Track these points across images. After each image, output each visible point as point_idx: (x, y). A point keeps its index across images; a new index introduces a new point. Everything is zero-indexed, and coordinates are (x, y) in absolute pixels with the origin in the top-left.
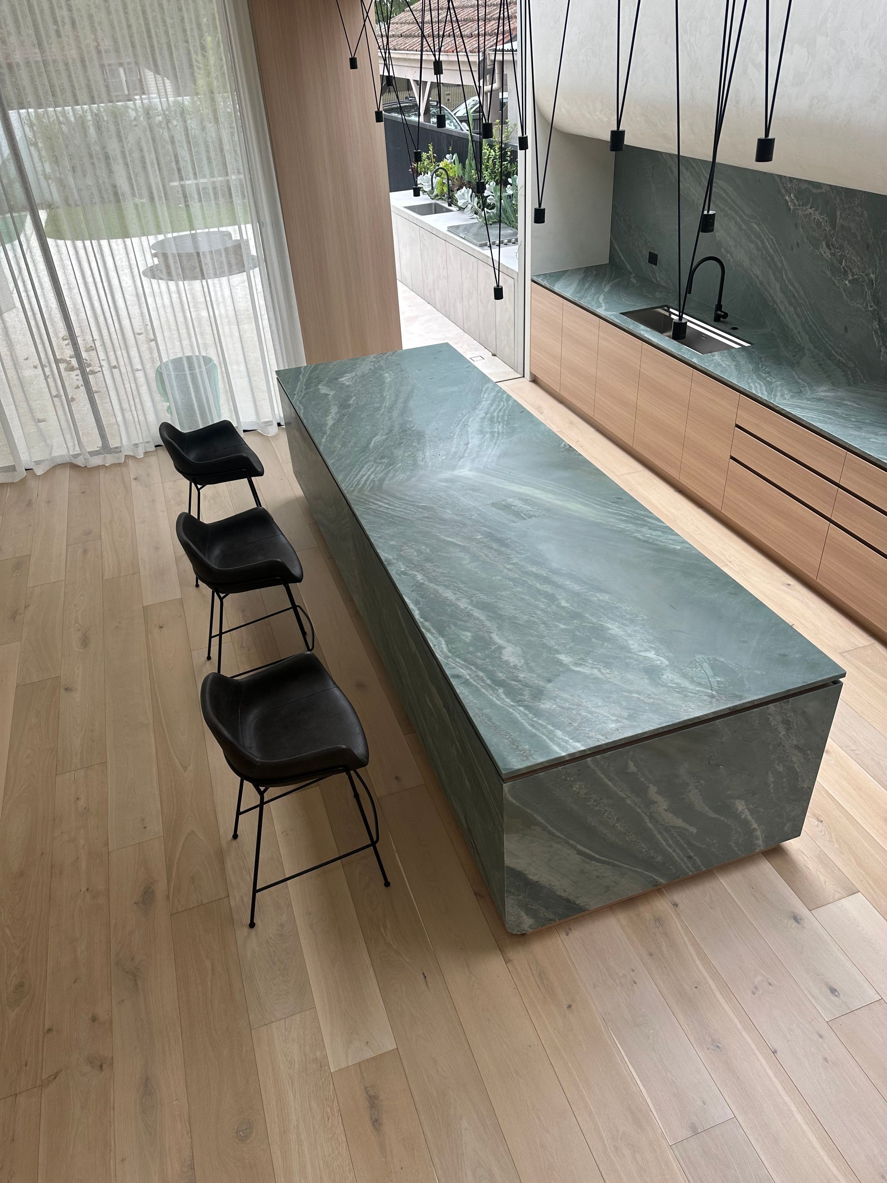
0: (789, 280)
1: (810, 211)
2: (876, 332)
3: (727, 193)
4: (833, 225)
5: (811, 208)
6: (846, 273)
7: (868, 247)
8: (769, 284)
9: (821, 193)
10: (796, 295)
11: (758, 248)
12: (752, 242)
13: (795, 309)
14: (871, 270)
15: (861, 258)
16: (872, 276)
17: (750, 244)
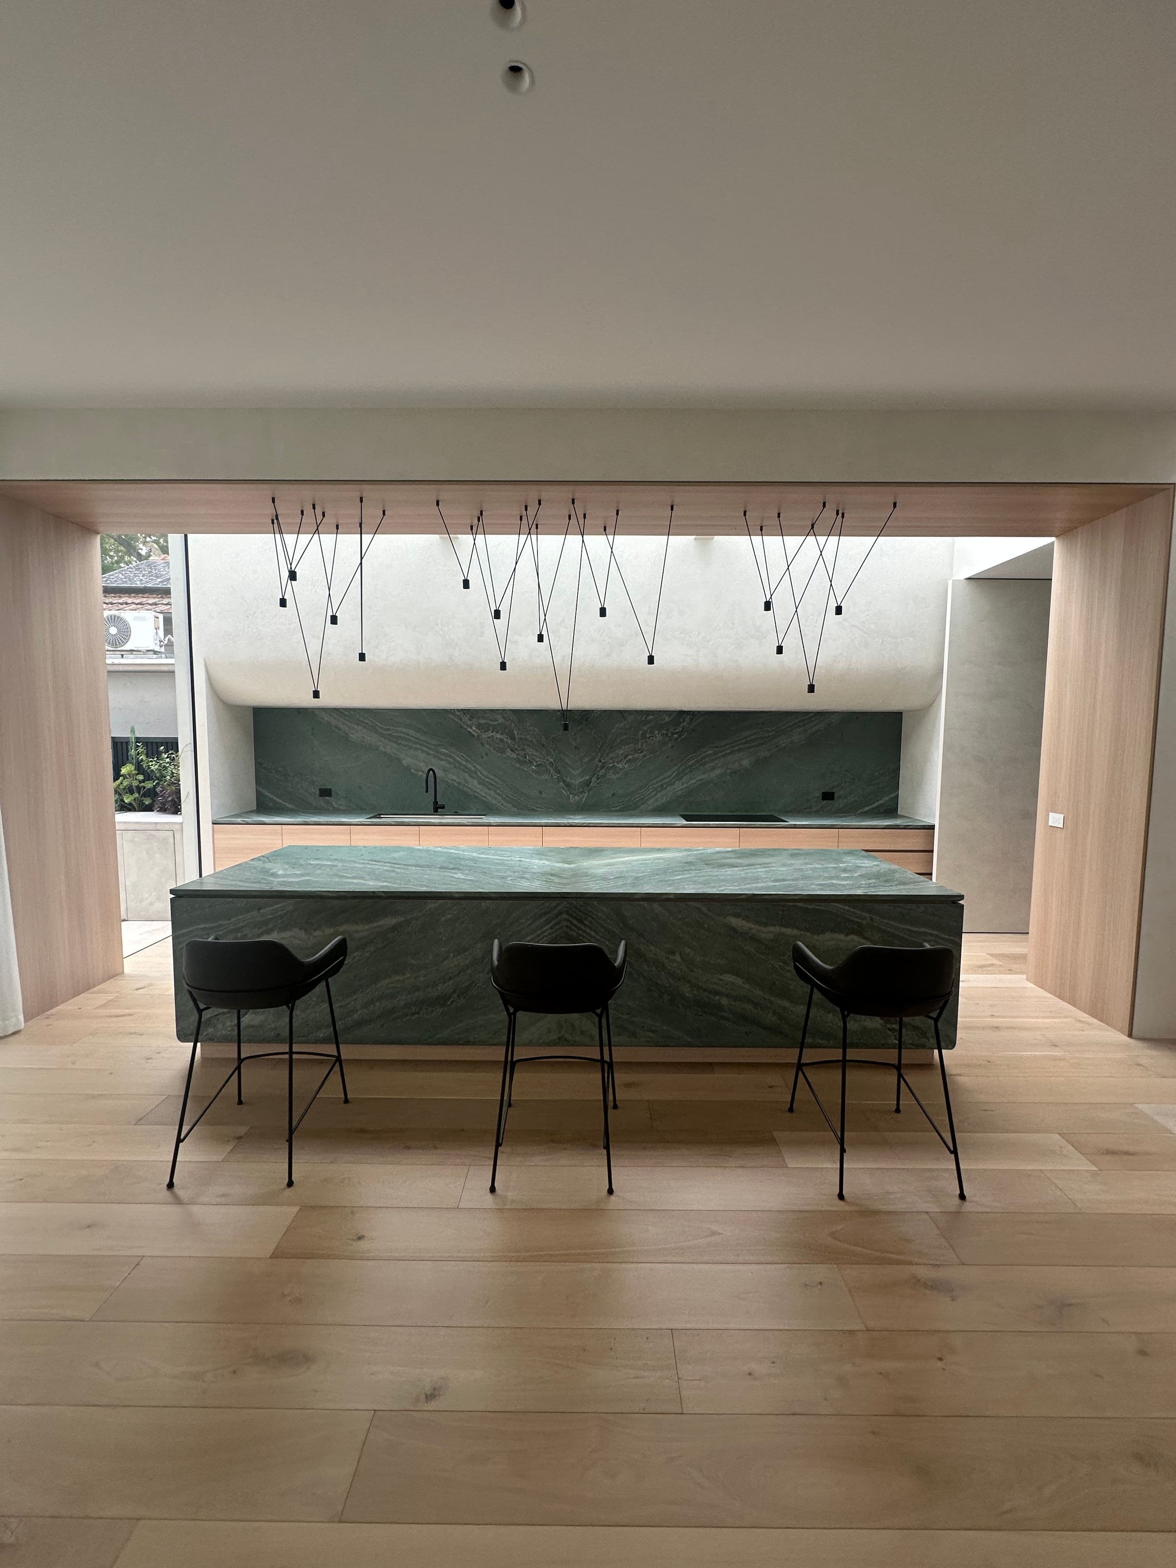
0: (484, 776)
1: (492, 734)
2: (563, 788)
3: (408, 735)
4: (513, 738)
5: (492, 732)
6: (530, 762)
7: (543, 745)
8: (467, 782)
9: (499, 724)
10: (493, 783)
11: (449, 762)
12: (443, 760)
13: (495, 791)
14: (549, 757)
15: (540, 752)
16: (552, 760)
17: (441, 762)
